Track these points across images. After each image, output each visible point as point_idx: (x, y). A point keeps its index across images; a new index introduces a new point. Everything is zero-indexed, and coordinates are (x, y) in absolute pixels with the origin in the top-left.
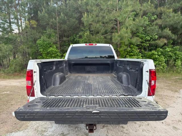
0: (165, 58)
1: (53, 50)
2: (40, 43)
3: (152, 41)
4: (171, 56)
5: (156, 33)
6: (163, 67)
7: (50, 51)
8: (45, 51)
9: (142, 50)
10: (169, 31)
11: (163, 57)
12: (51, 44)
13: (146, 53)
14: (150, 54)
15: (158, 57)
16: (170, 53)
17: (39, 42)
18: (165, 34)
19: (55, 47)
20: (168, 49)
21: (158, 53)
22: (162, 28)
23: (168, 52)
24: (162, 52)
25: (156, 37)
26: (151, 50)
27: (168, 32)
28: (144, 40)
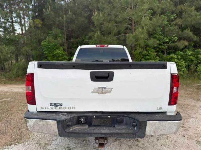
0: (185, 63)
1: (59, 53)
2: (46, 45)
3: (170, 43)
4: (192, 61)
5: (175, 34)
6: (183, 73)
7: (56, 54)
8: (51, 54)
9: (160, 53)
10: (190, 32)
11: (184, 61)
12: (58, 45)
13: (164, 57)
14: (168, 57)
15: (178, 61)
16: (191, 57)
17: (44, 43)
18: (185, 35)
19: (61, 49)
20: (189, 53)
21: (178, 56)
22: (182, 28)
23: (189, 55)
24: (182, 56)
25: (175, 38)
26: (169, 54)
27: (189, 33)
28: (162, 42)
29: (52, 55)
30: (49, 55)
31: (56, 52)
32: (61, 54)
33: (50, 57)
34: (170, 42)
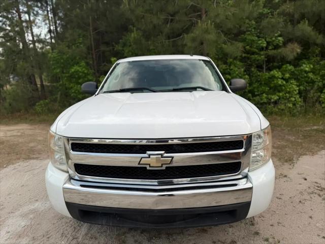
0: (298, 86)
1: (78, 71)
2: (54, 57)
3: (270, 50)
4: (313, 82)
5: (279, 32)
6: (294, 105)
7: (73, 73)
8: (66, 73)
9: (253, 69)
10: (309, 27)
11: (295, 83)
12: (77, 58)
13: (259, 75)
14: (267, 77)
15: (284, 83)
16: (311, 75)
17: (52, 55)
18: (298, 34)
19: (83, 63)
20: (306, 67)
21: (283, 74)
22: (293, 20)
23: (306, 72)
24: (292, 73)
25: (279, 40)
26: (269, 69)
27: (305, 28)
28: (255, 48)
29: (67, 75)
30: (64, 75)
31: (73, 70)
32: (80, 72)
33: (66, 78)
34: (270, 48)
